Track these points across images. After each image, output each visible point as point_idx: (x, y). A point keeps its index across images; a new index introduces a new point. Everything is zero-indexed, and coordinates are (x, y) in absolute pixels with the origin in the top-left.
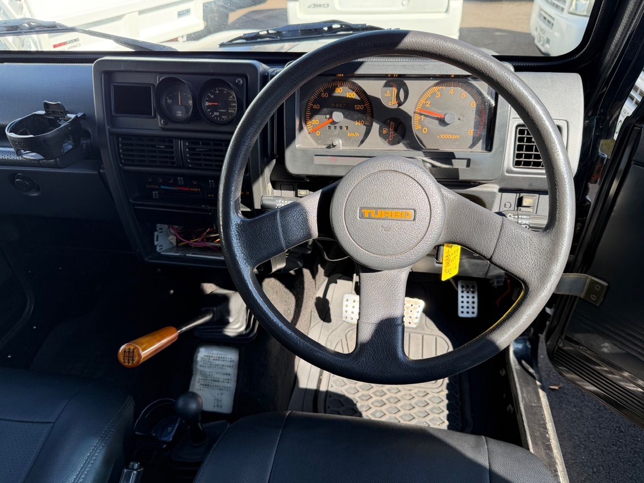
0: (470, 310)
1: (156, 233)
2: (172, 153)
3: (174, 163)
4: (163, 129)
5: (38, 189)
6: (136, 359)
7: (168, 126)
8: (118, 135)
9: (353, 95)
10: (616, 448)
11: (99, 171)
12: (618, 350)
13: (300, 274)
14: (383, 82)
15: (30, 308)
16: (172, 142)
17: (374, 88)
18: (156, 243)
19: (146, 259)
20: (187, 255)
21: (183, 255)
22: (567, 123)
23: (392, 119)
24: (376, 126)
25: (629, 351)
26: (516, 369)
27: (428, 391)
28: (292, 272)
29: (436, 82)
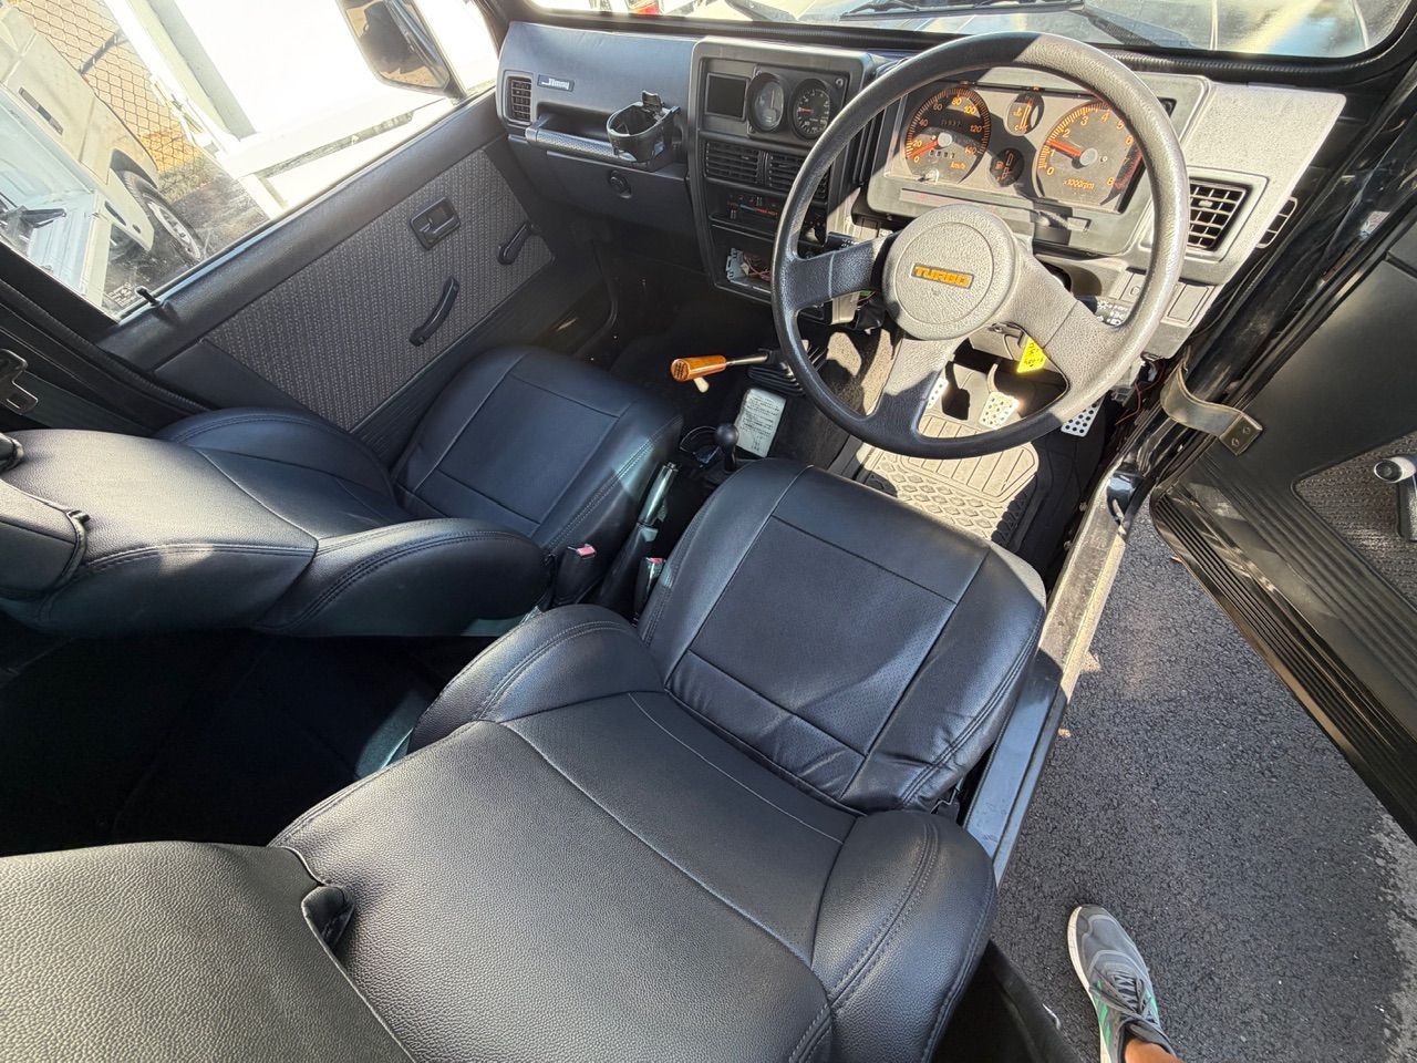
0: (1080, 427)
1: (729, 258)
2: (755, 167)
3: (754, 179)
4: (751, 138)
5: (630, 192)
6: (684, 374)
7: (756, 135)
8: (708, 140)
9: (973, 111)
10: (1220, 649)
11: (684, 178)
12: (1236, 515)
13: (876, 335)
14: (1015, 96)
15: (613, 317)
16: (758, 154)
17: (999, 104)
18: (727, 269)
19: (716, 285)
22: (1268, 180)
23: (1012, 151)
24: (987, 158)
25: (1250, 520)
26: (1098, 510)
27: (984, 503)
28: (868, 331)
29: (1085, 101)
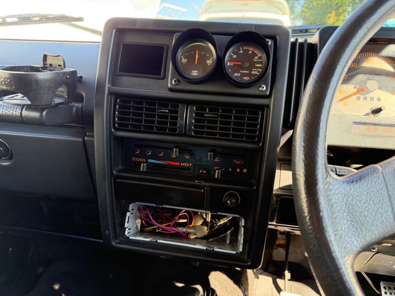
1: (128, 214)
4: (171, 90)
5: (11, 158)
7: (180, 87)
8: (117, 96)
11: (84, 139)
16: (178, 107)
18: (126, 225)
19: (114, 243)
20: (159, 241)
21: (155, 240)
